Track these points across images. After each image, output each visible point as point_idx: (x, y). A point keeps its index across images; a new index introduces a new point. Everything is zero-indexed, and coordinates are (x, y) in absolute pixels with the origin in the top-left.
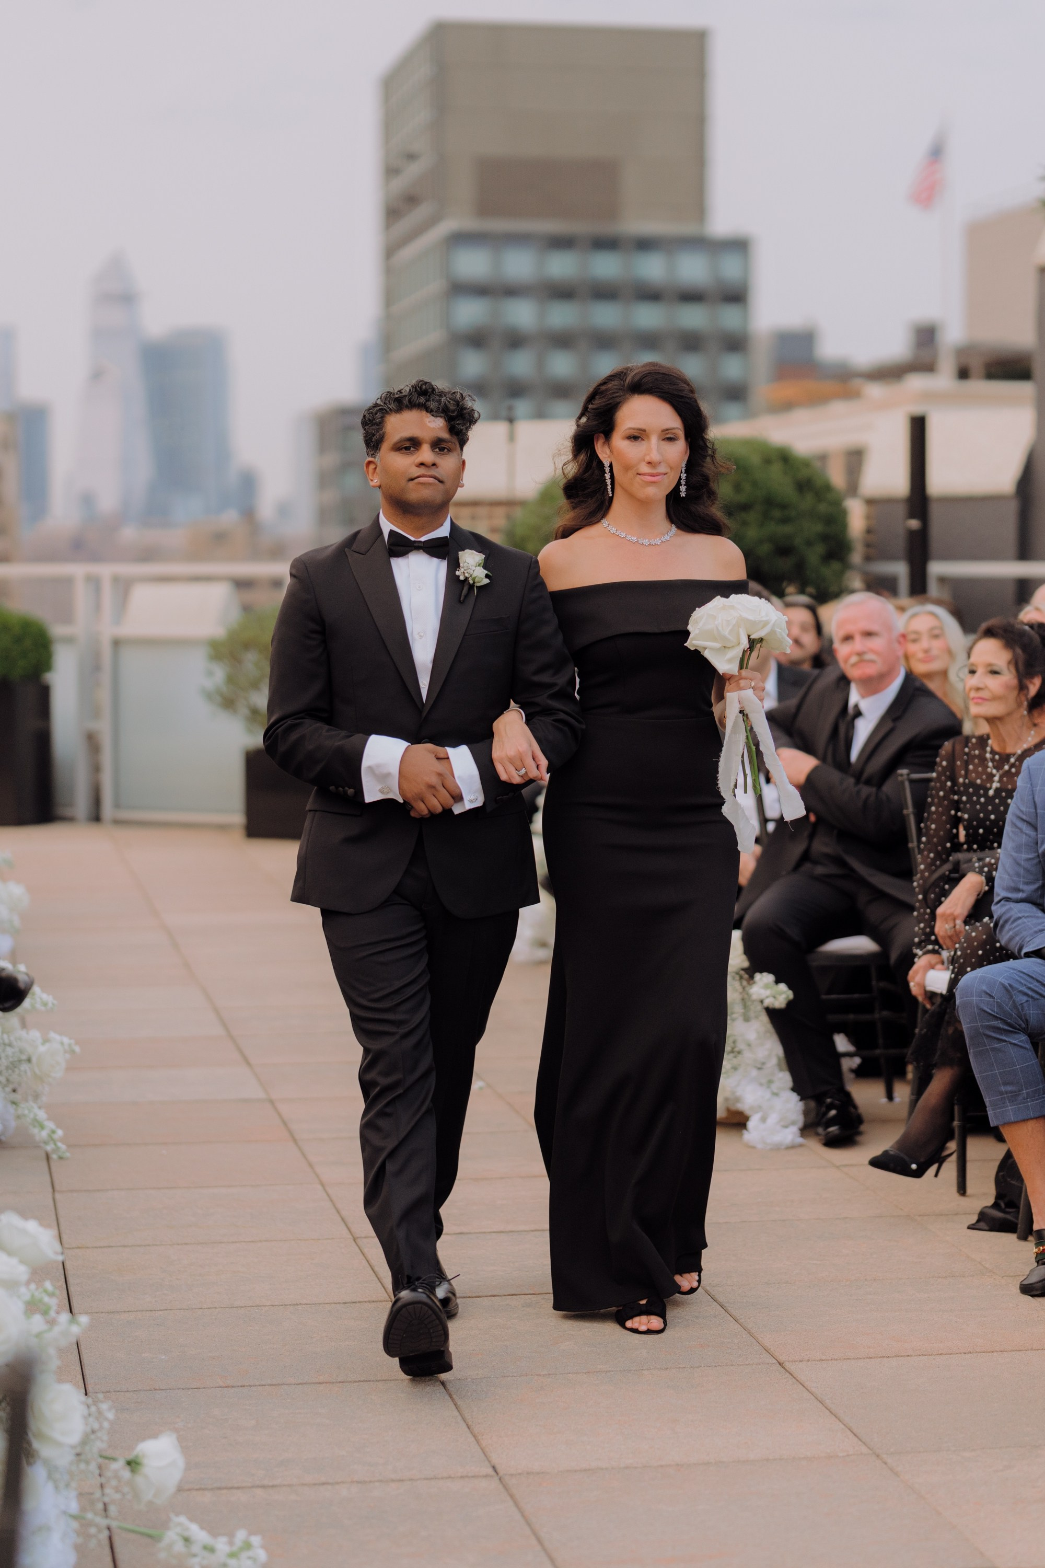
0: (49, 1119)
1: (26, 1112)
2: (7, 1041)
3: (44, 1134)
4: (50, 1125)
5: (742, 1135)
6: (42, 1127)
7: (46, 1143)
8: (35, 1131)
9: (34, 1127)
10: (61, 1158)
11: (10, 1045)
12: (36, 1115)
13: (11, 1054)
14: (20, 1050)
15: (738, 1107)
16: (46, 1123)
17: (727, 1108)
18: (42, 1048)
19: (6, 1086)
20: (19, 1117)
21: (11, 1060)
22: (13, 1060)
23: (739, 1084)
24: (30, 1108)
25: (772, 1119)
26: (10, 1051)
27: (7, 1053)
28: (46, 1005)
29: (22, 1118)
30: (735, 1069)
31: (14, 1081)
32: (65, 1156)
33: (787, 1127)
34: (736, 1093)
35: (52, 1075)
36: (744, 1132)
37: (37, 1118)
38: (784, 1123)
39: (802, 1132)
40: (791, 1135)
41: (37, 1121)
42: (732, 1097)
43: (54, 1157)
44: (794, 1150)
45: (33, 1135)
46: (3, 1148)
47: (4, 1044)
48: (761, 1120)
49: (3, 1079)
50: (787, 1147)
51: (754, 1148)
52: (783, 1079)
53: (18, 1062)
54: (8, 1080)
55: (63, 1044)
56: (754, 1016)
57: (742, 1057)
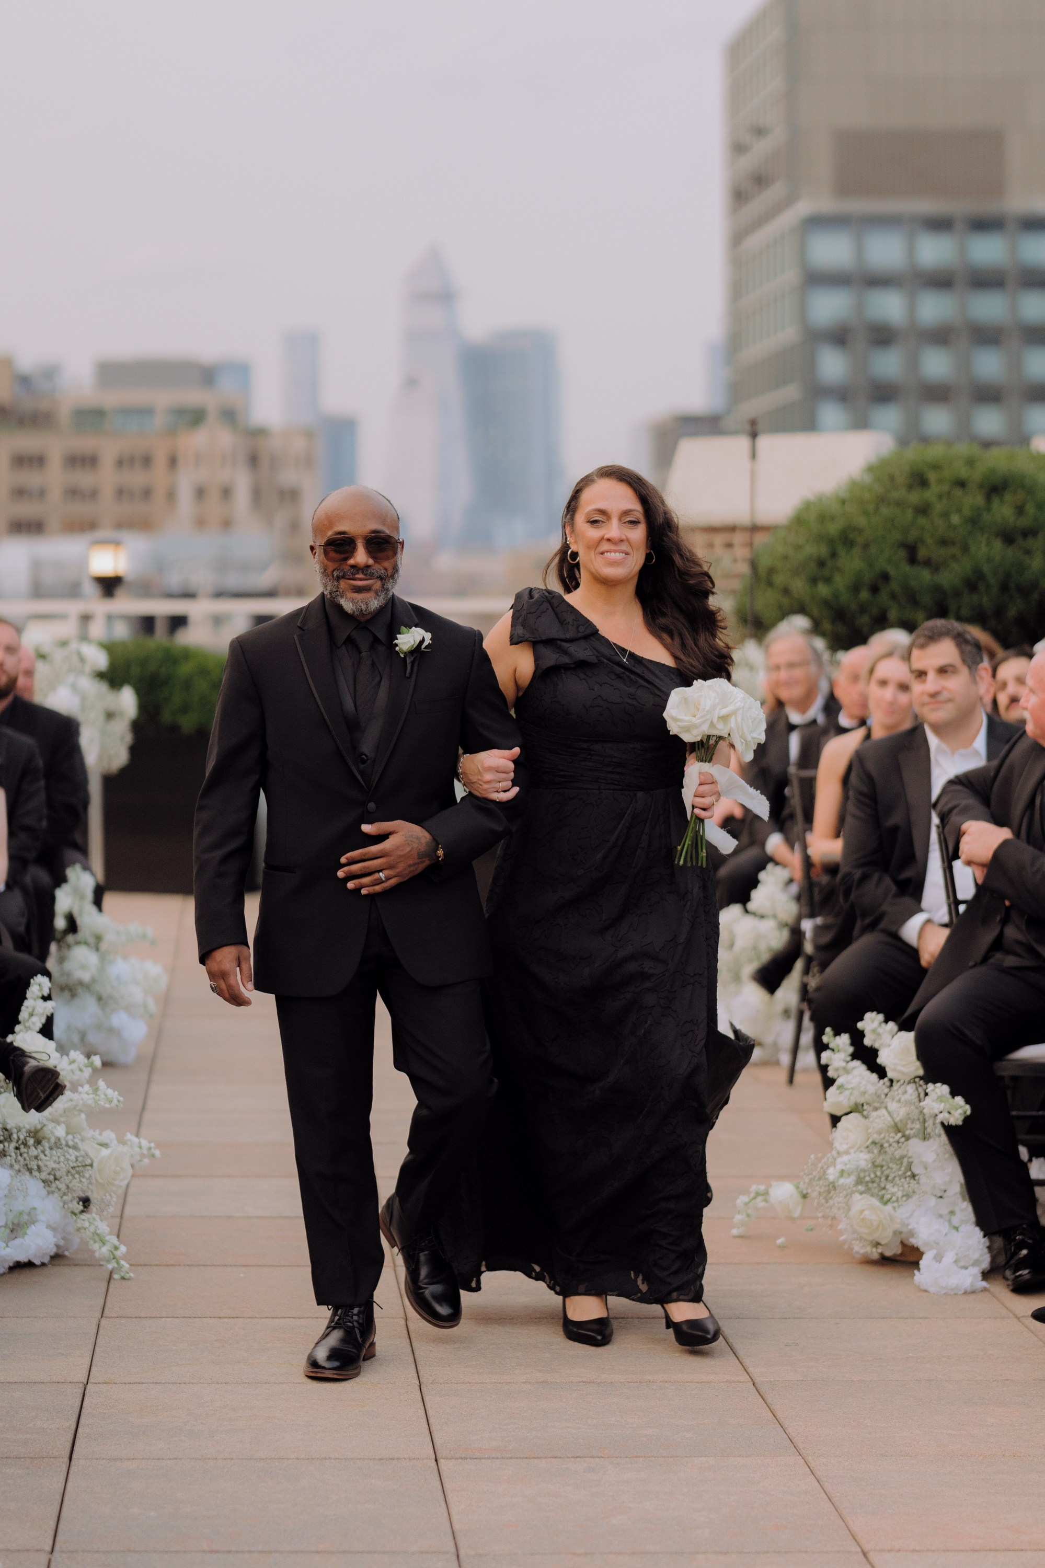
0: (111, 1233)
1: (87, 1224)
2: (71, 1143)
3: (105, 1250)
4: (113, 1240)
5: (913, 1278)
6: (103, 1242)
7: (108, 1261)
8: (96, 1246)
9: (95, 1242)
10: (123, 1278)
11: (75, 1148)
12: (95, 1227)
13: (73, 1158)
14: (83, 1153)
15: (913, 1241)
16: (108, 1238)
17: (902, 1242)
18: (105, 1152)
19: (65, 1194)
20: (78, 1230)
21: (72, 1165)
22: (75, 1165)
23: (911, 1215)
24: (91, 1221)
25: (949, 1257)
26: (73, 1154)
27: (68, 1156)
28: (111, 1102)
29: (83, 1231)
30: (908, 1196)
31: (75, 1188)
32: (127, 1276)
33: (966, 1268)
34: (908, 1225)
35: (116, 1183)
36: (916, 1272)
37: (98, 1232)
38: (962, 1264)
39: (986, 1275)
40: (970, 1277)
41: (98, 1235)
42: (904, 1230)
43: (116, 1276)
44: (973, 1297)
45: (94, 1252)
46: (65, 1265)
47: (67, 1145)
48: (938, 1258)
49: (62, 1186)
50: (965, 1293)
51: (926, 1291)
52: (965, 1210)
53: (82, 1167)
54: (68, 1187)
55: (141, 1147)
56: (932, 1133)
57: (917, 1183)
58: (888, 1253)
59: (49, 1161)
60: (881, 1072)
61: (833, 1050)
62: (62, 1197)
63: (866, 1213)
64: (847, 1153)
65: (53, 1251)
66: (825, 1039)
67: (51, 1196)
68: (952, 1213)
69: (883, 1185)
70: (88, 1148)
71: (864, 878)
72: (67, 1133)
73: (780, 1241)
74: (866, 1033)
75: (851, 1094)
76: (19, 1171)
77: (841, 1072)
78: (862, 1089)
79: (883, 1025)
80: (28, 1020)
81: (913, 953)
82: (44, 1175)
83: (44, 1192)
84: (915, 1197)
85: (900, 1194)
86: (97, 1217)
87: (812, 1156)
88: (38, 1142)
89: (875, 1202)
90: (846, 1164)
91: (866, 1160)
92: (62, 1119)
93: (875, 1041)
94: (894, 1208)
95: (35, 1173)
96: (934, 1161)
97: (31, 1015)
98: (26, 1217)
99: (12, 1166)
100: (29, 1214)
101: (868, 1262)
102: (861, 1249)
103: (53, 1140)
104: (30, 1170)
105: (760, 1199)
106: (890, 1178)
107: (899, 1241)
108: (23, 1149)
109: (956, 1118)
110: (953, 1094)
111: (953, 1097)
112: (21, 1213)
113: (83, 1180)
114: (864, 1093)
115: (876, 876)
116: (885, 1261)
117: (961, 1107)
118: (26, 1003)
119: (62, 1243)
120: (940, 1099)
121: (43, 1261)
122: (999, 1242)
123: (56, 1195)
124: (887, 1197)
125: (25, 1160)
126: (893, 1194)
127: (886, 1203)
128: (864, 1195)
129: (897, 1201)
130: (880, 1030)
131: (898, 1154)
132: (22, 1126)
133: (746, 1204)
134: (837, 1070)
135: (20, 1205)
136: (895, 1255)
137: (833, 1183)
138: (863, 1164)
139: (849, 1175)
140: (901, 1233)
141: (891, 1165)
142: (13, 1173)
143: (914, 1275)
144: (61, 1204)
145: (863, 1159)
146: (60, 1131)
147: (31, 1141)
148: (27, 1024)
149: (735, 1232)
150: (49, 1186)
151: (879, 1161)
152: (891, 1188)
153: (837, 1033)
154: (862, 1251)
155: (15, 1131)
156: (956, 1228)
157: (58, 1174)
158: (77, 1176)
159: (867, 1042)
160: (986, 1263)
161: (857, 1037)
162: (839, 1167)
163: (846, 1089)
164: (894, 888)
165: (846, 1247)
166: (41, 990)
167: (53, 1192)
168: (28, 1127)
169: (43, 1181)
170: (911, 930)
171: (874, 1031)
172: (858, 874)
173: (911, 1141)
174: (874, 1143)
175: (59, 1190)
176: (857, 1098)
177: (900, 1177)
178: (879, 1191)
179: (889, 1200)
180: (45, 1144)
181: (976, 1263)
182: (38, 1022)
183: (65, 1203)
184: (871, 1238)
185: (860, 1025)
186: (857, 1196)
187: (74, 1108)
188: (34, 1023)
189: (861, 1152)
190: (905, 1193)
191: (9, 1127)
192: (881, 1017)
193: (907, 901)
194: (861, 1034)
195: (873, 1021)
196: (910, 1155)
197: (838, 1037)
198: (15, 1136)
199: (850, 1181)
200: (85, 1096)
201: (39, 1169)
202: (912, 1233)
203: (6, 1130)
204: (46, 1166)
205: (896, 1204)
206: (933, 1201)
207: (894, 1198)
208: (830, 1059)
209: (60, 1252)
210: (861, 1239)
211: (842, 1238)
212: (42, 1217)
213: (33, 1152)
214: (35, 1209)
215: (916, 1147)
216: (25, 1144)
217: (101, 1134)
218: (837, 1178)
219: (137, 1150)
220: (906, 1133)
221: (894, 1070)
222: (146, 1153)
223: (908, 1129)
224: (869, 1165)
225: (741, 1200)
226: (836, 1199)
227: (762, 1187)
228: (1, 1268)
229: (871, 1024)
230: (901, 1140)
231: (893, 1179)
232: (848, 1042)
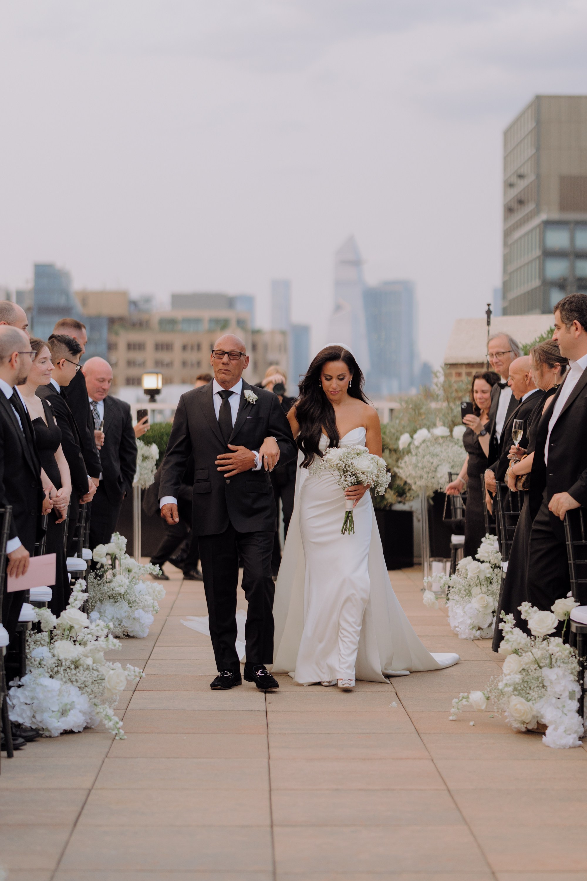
0: (114, 715)
1: (102, 710)
2: (95, 668)
3: (111, 724)
4: (116, 719)
5: (541, 740)
6: (110, 720)
7: (113, 730)
8: (106, 722)
9: (106, 720)
10: (121, 739)
11: (97, 670)
12: (107, 712)
13: (96, 675)
14: (101, 673)
15: (543, 721)
16: (113, 718)
17: (537, 722)
18: (112, 672)
19: (90, 694)
20: (97, 713)
21: (95, 679)
22: (97, 679)
23: (542, 707)
24: (104, 708)
25: (561, 729)
26: (96, 673)
27: (93, 675)
28: (115, 646)
29: (99, 714)
30: (541, 697)
31: (96, 691)
32: (123, 738)
33: (570, 734)
34: (540, 712)
35: (118, 688)
36: (543, 736)
37: (108, 714)
38: (569, 732)
39: (581, 739)
40: (572, 739)
41: (108, 716)
42: (539, 715)
43: (117, 738)
44: (573, 749)
45: (105, 725)
46: (92, 733)
47: (93, 669)
48: (556, 729)
49: (89, 690)
50: (570, 748)
51: (548, 747)
52: (573, 706)
53: (100, 680)
54: (92, 691)
55: (135, 672)
56: (555, 665)
57: (546, 690)
58: (530, 727)
59: (82, 676)
60: (528, 632)
61: (505, 622)
62: (89, 696)
63: (518, 706)
64: (509, 674)
65: (85, 724)
66: (502, 616)
67: (83, 695)
68: (564, 706)
69: (528, 691)
70: (103, 670)
72: (94, 663)
73: (472, 722)
74: (522, 612)
75: (513, 644)
76: (66, 682)
77: (509, 633)
78: (519, 641)
79: (531, 608)
80: (73, 603)
82: (78, 684)
83: (79, 693)
84: (545, 698)
85: (536, 696)
86: (108, 707)
87: (492, 677)
88: (76, 667)
89: (523, 700)
90: (508, 680)
91: (519, 678)
92: (89, 655)
93: (527, 616)
94: (533, 704)
95: (75, 683)
96: (556, 680)
97: (76, 600)
98: (69, 707)
99: (62, 679)
100: (71, 705)
101: (520, 732)
102: (516, 725)
103: (85, 666)
104: (72, 682)
105: (464, 700)
106: (532, 688)
107: (536, 721)
108: (68, 670)
111: (564, 644)
112: (66, 704)
113: (100, 687)
114: (520, 644)
116: (529, 732)
117: (569, 649)
118: (73, 594)
119: (89, 721)
120: (557, 645)
121: (79, 730)
123: (86, 695)
124: (530, 697)
125: (69, 676)
126: (533, 696)
127: (529, 701)
128: (517, 697)
129: (535, 700)
130: (529, 611)
131: (535, 675)
132: (67, 658)
133: (457, 703)
134: (507, 632)
135: (66, 700)
136: (533, 728)
137: (501, 690)
138: (517, 680)
139: (510, 686)
140: (537, 717)
141: (532, 681)
142: (62, 683)
143: (542, 737)
144: (88, 700)
145: (518, 678)
146: (89, 661)
147: (73, 666)
148: (73, 605)
149: (451, 718)
150: (82, 690)
151: (526, 679)
152: (532, 693)
153: (507, 613)
154: (516, 726)
155: (64, 661)
156: (566, 714)
157: (87, 684)
158: (97, 685)
159: (523, 617)
161: (517, 615)
162: (505, 682)
163: (510, 641)
165: (509, 725)
166: (81, 587)
167: (84, 693)
168: (71, 658)
169: (80, 688)
171: (526, 611)
173: (544, 669)
174: (523, 669)
175: (88, 692)
176: (515, 646)
177: (537, 687)
178: (526, 695)
179: (530, 700)
180: (81, 668)
181: (576, 732)
182: (79, 604)
183: (90, 699)
184: (520, 719)
185: (519, 608)
186: (514, 697)
187: (96, 649)
188: (76, 604)
189: (517, 674)
190: (539, 695)
191: (60, 659)
192: (530, 604)
195: (526, 606)
196: (543, 676)
197: (508, 615)
198: (64, 664)
199: (511, 689)
200: (101, 643)
201: (77, 681)
202: (542, 717)
203: (60, 660)
204: (80, 679)
205: (534, 702)
206: (554, 700)
207: (533, 698)
208: (504, 627)
209: (89, 726)
210: (515, 720)
211: (507, 721)
212: (78, 707)
213: (74, 672)
214: (74, 702)
215: (546, 671)
216: (69, 668)
217: (113, 664)
218: (504, 688)
219: (133, 673)
220: (541, 665)
221: (535, 631)
222: (138, 674)
223: (542, 663)
224: (521, 681)
225: (455, 700)
226: (504, 699)
227: (466, 694)
228: (56, 733)
229: (525, 608)
230: (538, 668)
231: (534, 688)
232: (513, 618)
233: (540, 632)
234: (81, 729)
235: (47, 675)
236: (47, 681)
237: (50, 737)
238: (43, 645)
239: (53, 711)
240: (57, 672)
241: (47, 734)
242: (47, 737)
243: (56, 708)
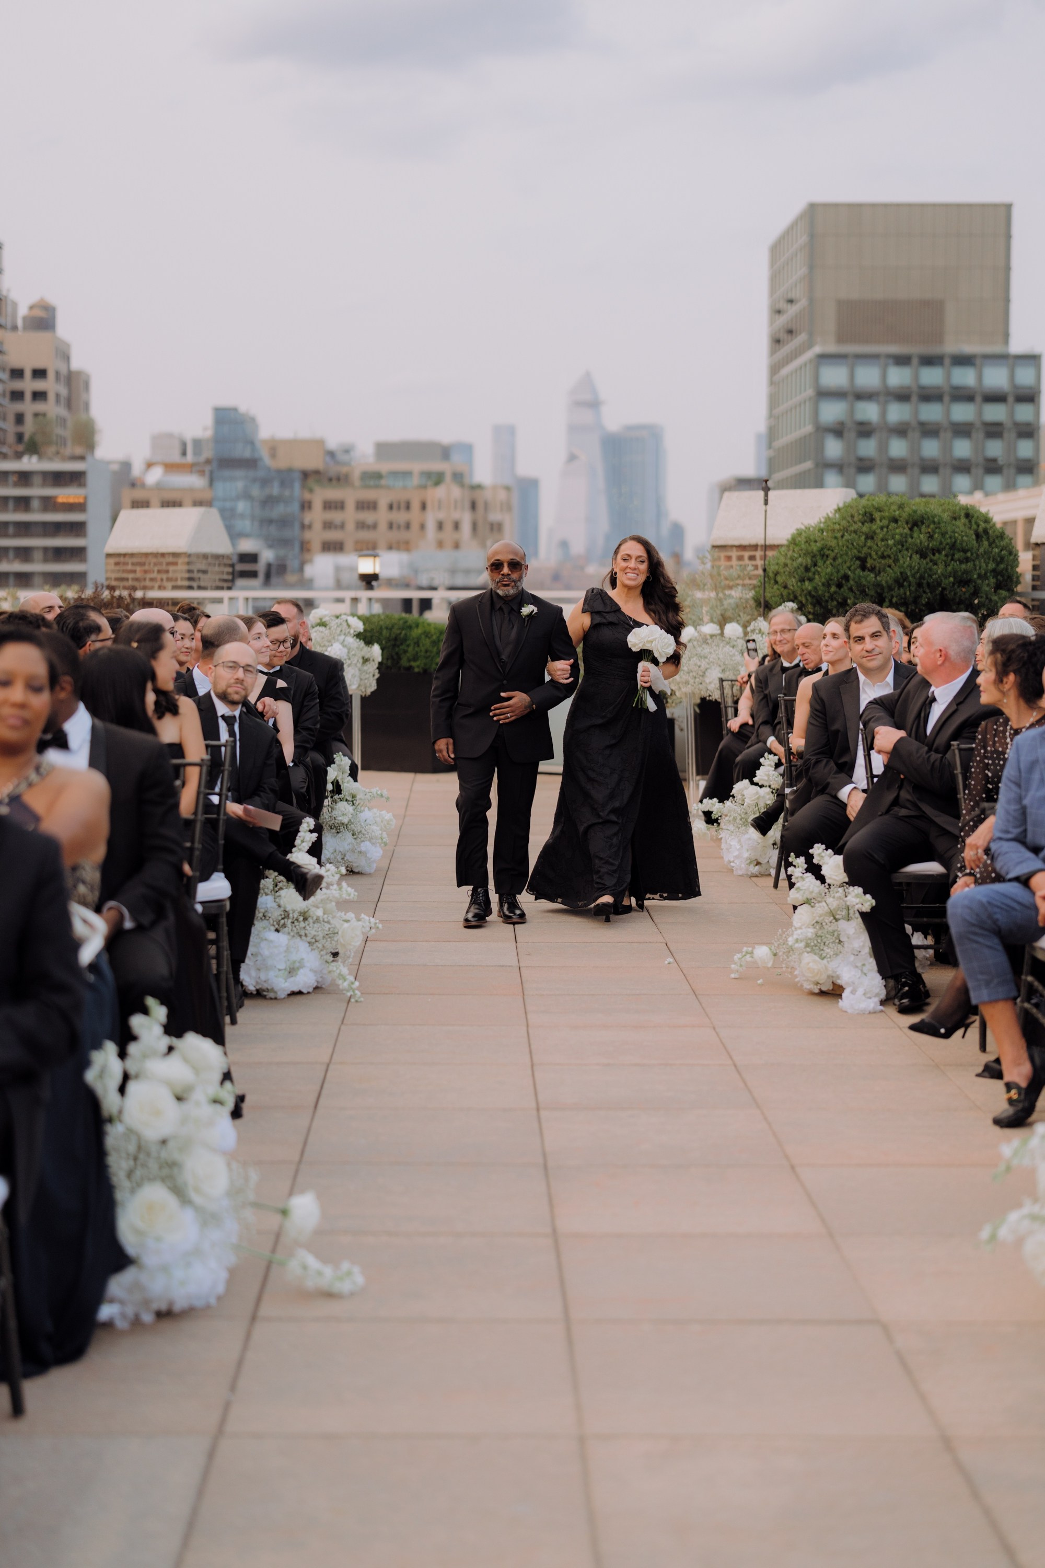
0: (349, 974)
1: (335, 969)
2: (326, 920)
3: (346, 984)
4: (351, 978)
5: (838, 1003)
6: (345, 980)
7: (348, 991)
8: (340, 982)
9: (340, 979)
10: (357, 1001)
11: (328, 922)
12: (341, 970)
13: (327, 929)
14: (333, 926)
15: (839, 982)
16: (348, 977)
17: (833, 982)
18: (346, 925)
19: (321, 950)
20: (330, 972)
21: (326, 933)
22: (328, 933)
23: (839, 966)
24: (338, 966)
25: (860, 991)
26: (327, 926)
27: (324, 928)
28: (349, 895)
29: (333, 973)
30: (837, 955)
31: (328, 947)
32: (359, 1000)
33: (871, 998)
34: (836, 972)
35: (353, 944)
36: (840, 1000)
37: (342, 973)
38: (868, 995)
39: (882, 1003)
40: (873, 1003)
41: (342, 975)
42: (834, 975)
43: (353, 1000)
44: (874, 1015)
45: (339, 985)
46: (323, 993)
47: (323, 921)
48: (854, 991)
49: (320, 946)
50: (870, 1013)
51: (846, 1012)
52: (872, 963)
53: (333, 933)
54: (324, 946)
55: (370, 923)
56: (853, 917)
57: (843, 946)
58: (824, 989)
59: (312, 930)
60: (822, 879)
61: (795, 866)
62: (319, 952)
63: (811, 964)
64: (800, 928)
65: (315, 984)
66: (790, 859)
67: (313, 951)
68: (864, 965)
69: (822, 948)
70: (335, 922)
71: (817, 762)
72: (324, 914)
73: (759, 982)
75: (804, 893)
76: (293, 936)
77: (799, 879)
78: (811, 889)
79: (825, 851)
80: (300, 845)
81: (844, 806)
82: (309, 939)
83: (309, 949)
84: (841, 955)
85: (832, 953)
86: (341, 965)
87: (780, 930)
88: (305, 919)
89: (817, 958)
90: (799, 935)
91: (812, 933)
92: (320, 905)
93: (820, 860)
94: (828, 962)
95: (304, 938)
96: (854, 934)
97: (303, 842)
98: (297, 965)
99: (289, 933)
100: (299, 962)
101: (812, 994)
102: (808, 986)
103: (315, 918)
104: (300, 936)
105: (748, 956)
106: (826, 944)
107: (831, 981)
108: (296, 923)
109: (866, 908)
110: (865, 893)
112: (294, 962)
113: (333, 942)
114: (812, 892)
115: (825, 761)
116: (822, 993)
117: (869, 901)
118: (299, 834)
119: (320, 980)
120: (857, 896)
121: (309, 991)
122: (892, 983)
123: (316, 951)
124: (824, 955)
125: (297, 929)
126: (827, 954)
127: (823, 959)
128: (810, 954)
129: (830, 957)
130: (823, 854)
131: (831, 929)
132: (295, 909)
133: (739, 959)
134: (797, 878)
135: (295, 957)
136: (828, 990)
137: (791, 946)
138: (810, 935)
139: (801, 941)
140: (832, 977)
141: (827, 936)
142: (290, 937)
144: (319, 957)
145: (810, 932)
146: (319, 913)
147: (301, 918)
148: (300, 847)
149: (733, 976)
150: (312, 946)
151: (820, 933)
152: (827, 950)
153: (797, 856)
154: (808, 987)
155: (291, 912)
156: (865, 974)
157: (317, 938)
158: (329, 940)
159: (815, 861)
160: (883, 994)
161: (809, 858)
162: (795, 936)
163: (802, 890)
164: (835, 768)
165: (799, 985)
167: (314, 949)
168: (299, 910)
169: (309, 943)
170: (844, 793)
171: (819, 855)
172: (814, 759)
173: (840, 922)
174: (817, 922)
175: (318, 948)
176: (808, 895)
177: (833, 942)
178: (820, 951)
179: (825, 957)
180: (310, 920)
181: (877, 995)
182: (307, 846)
183: (321, 956)
184: (813, 980)
185: (811, 851)
186: (806, 953)
187: (328, 899)
188: (304, 847)
189: (809, 928)
190: (835, 953)
191: (287, 910)
192: (824, 846)
193: (843, 776)
194: (812, 856)
195: (819, 849)
196: (839, 930)
197: (798, 859)
198: (291, 915)
199: (802, 945)
200: (334, 892)
201: (306, 935)
202: (838, 977)
203: (286, 912)
204: (310, 933)
205: (829, 959)
206: (852, 958)
207: (828, 956)
208: (793, 872)
209: (319, 985)
210: (807, 980)
211: (797, 980)
212: (308, 964)
213: (302, 924)
214: (303, 959)
215: (843, 924)
216: (297, 920)
217: (345, 915)
218: (794, 944)
219: (368, 924)
220: (837, 917)
221: (830, 878)
222: (373, 926)
223: (839, 915)
224: (814, 936)
225: (737, 957)
226: (794, 956)
227: (750, 949)
228: (282, 995)
229: (818, 850)
230: (834, 921)
231: (829, 944)
232: (804, 861)
233: (835, 880)
234: (311, 990)
235: (273, 928)
236: (272, 935)
237: (276, 999)
238: (267, 894)
239: (280, 970)
240: (284, 926)
241: (271, 995)
242: (271, 999)
243: (282, 966)
